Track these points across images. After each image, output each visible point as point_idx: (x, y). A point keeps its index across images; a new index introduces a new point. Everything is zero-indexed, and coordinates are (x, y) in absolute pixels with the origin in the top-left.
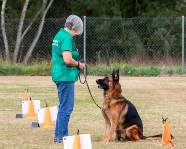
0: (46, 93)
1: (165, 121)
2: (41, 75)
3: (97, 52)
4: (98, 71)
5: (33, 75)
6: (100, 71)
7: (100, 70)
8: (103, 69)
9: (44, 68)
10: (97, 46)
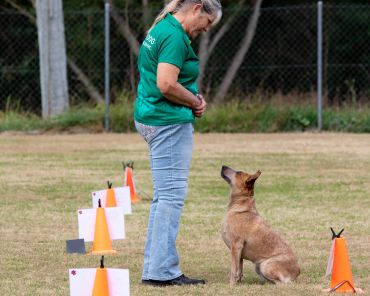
0: (200, 170)
1: (338, 236)
2: (225, 131)
3: (347, 82)
4: (349, 121)
5: (208, 131)
6: (353, 123)
7: (354, 119)
8: (359, 117)
9: (230, 116)
10: (347, 68)
